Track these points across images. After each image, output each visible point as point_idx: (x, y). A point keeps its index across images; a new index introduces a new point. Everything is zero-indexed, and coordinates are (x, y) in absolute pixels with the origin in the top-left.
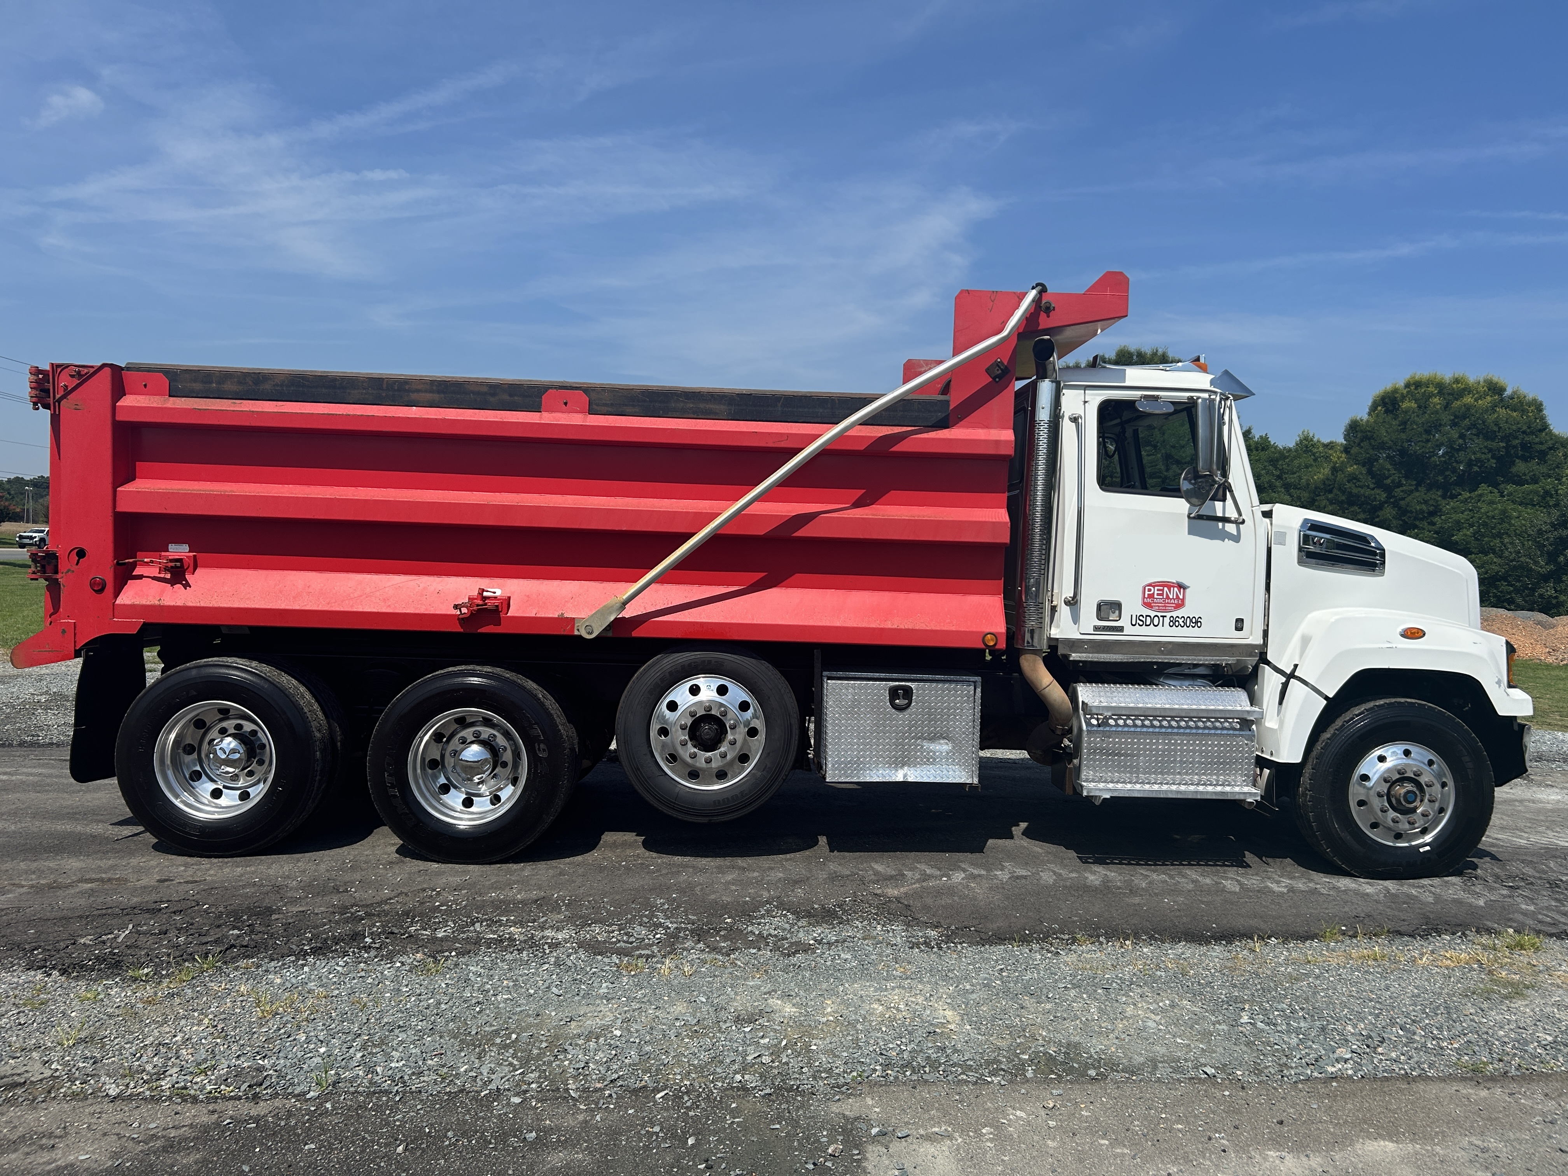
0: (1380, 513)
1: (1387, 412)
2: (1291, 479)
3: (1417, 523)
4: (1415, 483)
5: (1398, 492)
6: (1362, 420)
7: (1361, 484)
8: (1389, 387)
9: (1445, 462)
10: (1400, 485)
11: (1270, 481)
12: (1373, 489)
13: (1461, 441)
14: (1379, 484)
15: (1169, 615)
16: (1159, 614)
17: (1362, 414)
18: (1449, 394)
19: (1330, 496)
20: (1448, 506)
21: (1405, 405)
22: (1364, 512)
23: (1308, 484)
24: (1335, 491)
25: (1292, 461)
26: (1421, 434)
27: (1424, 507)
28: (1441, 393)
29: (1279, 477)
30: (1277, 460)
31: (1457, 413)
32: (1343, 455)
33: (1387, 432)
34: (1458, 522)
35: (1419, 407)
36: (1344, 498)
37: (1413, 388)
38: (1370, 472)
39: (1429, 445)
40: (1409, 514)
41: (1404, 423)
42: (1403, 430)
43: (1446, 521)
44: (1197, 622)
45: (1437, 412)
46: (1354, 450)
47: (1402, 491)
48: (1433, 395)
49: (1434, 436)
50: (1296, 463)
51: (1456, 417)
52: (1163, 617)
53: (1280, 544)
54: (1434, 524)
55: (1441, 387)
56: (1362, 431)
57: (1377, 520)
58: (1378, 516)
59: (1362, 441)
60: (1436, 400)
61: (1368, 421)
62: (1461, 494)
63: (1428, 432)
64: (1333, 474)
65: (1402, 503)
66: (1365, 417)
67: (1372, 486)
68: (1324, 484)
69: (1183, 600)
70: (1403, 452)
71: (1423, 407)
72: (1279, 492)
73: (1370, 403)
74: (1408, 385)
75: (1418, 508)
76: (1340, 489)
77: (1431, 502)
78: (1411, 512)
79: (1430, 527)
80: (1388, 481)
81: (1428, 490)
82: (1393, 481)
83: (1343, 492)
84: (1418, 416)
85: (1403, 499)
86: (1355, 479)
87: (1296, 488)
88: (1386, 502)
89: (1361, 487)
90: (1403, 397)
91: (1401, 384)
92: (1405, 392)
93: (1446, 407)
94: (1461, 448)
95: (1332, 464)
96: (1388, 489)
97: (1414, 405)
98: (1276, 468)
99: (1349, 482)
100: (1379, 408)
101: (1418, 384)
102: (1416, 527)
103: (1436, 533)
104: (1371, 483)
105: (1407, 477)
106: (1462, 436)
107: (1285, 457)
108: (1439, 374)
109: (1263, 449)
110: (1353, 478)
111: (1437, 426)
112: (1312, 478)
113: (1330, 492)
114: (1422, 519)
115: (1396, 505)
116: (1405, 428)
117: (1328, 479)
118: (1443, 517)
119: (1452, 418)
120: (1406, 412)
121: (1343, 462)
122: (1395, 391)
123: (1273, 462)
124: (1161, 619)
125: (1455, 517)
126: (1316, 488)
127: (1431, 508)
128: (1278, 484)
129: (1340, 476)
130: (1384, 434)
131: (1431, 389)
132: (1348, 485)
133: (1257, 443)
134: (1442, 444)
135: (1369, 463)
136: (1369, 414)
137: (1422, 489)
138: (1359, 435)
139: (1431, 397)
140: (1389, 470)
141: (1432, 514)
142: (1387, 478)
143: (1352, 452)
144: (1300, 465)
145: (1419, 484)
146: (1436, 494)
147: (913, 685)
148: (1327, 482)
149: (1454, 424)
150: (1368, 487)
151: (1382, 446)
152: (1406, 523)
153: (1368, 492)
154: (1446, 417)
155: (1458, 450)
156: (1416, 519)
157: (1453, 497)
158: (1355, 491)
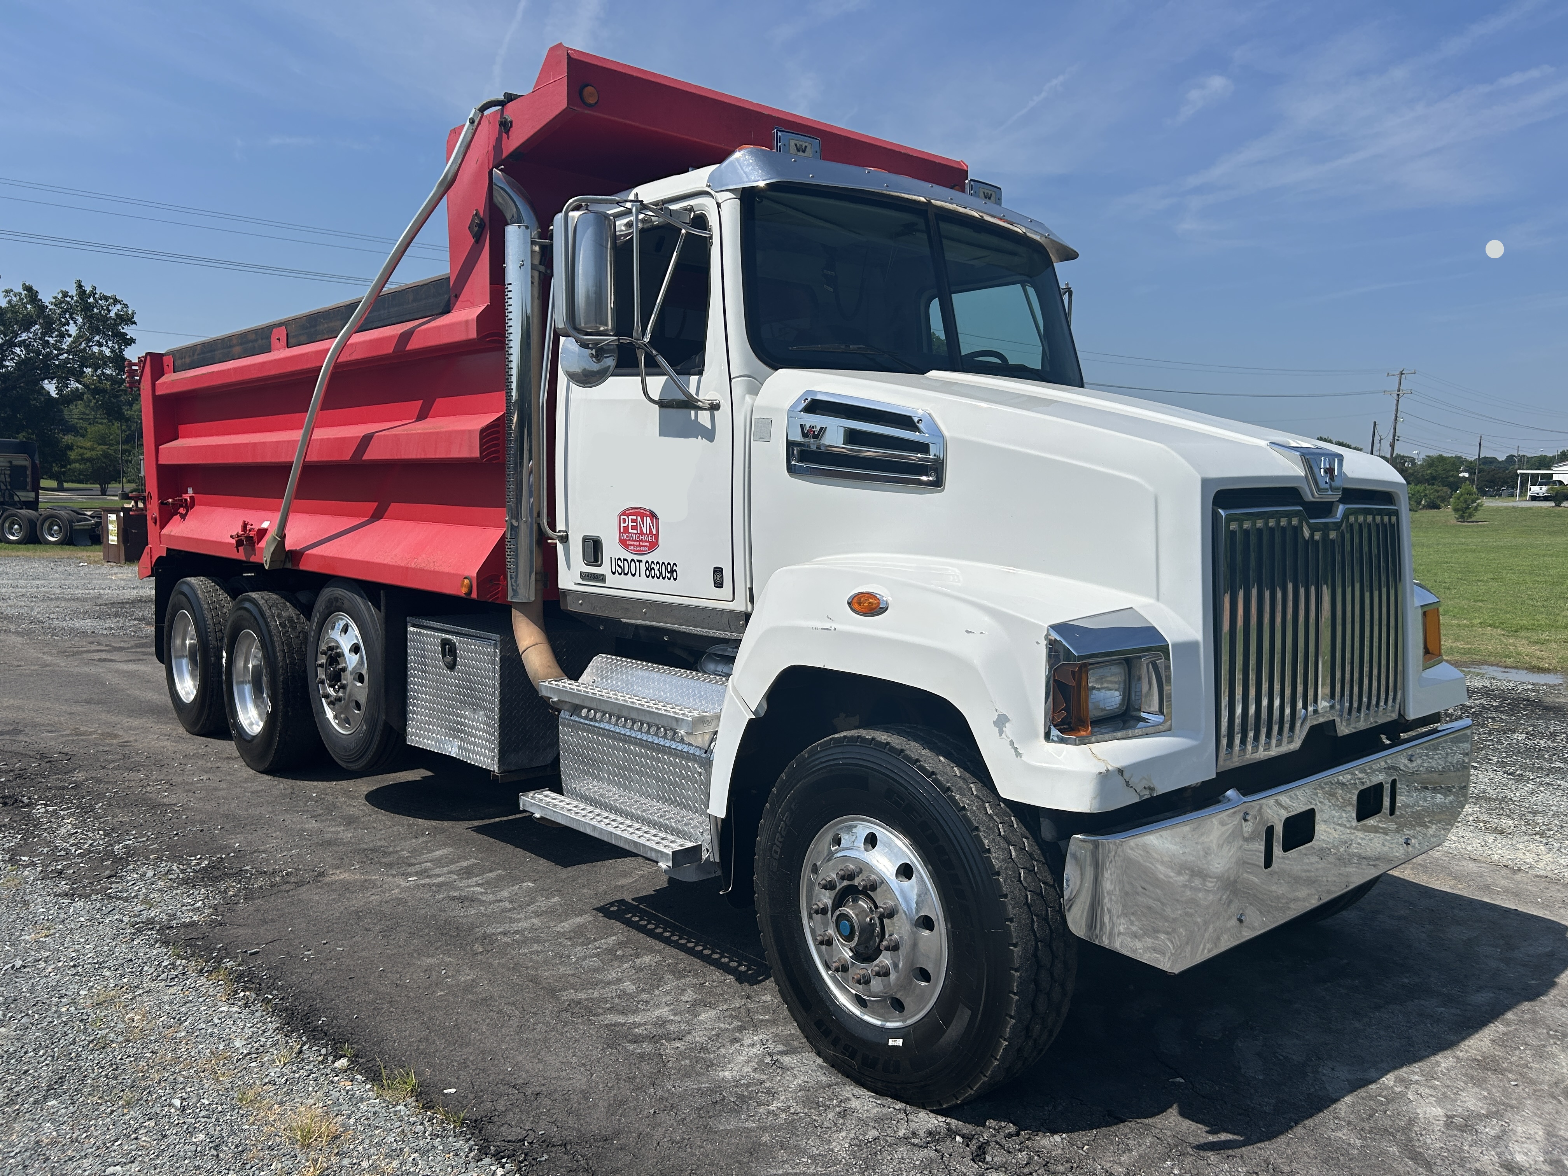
15: (644, 558)
16: (636, 558)
44: (672, 571)
52: (640, 561)
53: (762, 439)
69: (656, 536)
124: (637, 564)
147: (454, 639)
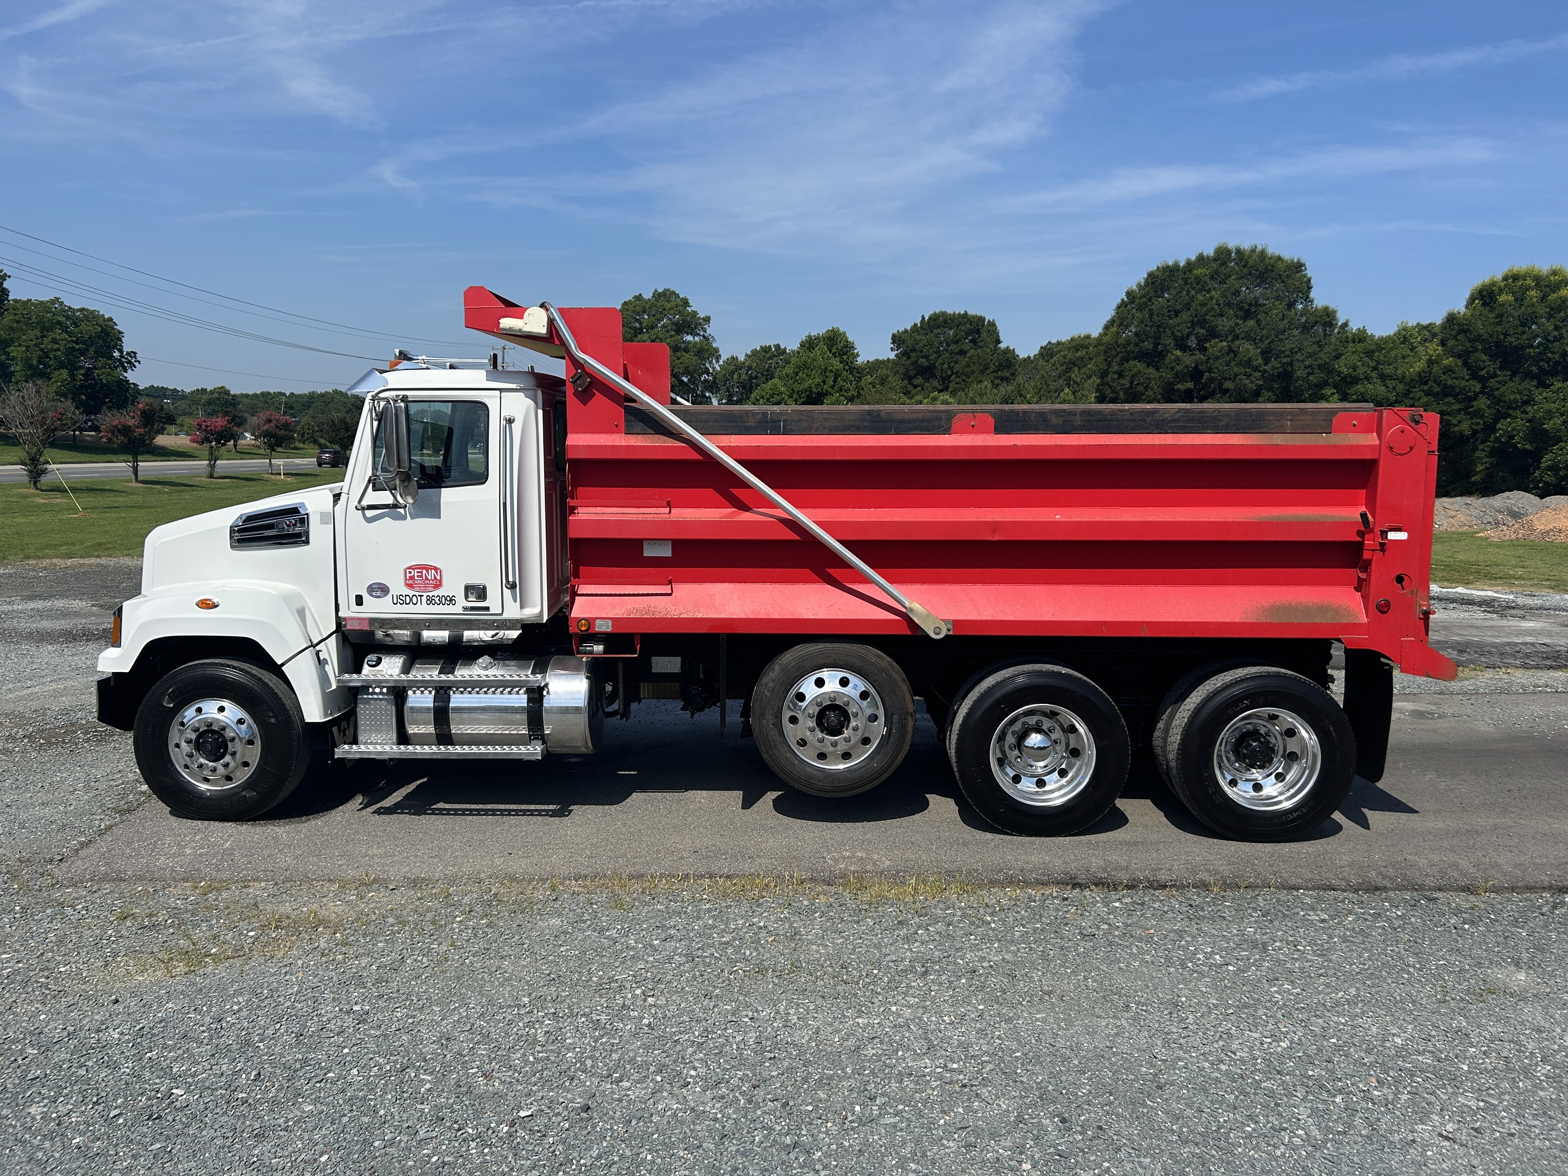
0: (1474, 403)
1: (1483, 305)
2: (1388, 370)
3: (1511, 412)
4: (1510, 373)
5: (1492, 383)
6: (1459, 313)
7: (1456, 375)
8: (1487, 280)
9: (1540, 353)
10: (1494, 375)
11: (1366, 372)
12: (1468, 380)
13: (1556, 333)
14: (1475, 376)
17: (1460, 306)
18: (1546, 286)
19: (1425, 388)
20: (1540, 395)
21: (1502, 298)
22: (1458, 402)
23: (1404, 377)
24: (1430, 383)
25: (1388, 352)
26: (1516, 326)
27: (1518, 397)
28: (1538, 286)
29: (1375, 368)
30: (1373, 352)
31: (1553, 305)
32: (1440, 348)
33: (1484, 325)
34: (1549, 412)
35: (1516, 300)
36: (1439, 389)
37: (1510, 281)
38: (1466, 364)
39: (1525, 337)
40: (1502, 404)
41: (1501, 316)
42: (1499, 323)
43: (1538, 411)
45: (1533, 305)
46: (1451, 343)
47: (1497, 382)
48: (1530, 288)
49: (1530, 328)
50: (1393, 353)
51: (1552, 309)
54: (1527, 413)
55: (1538, 280)
56: (1458, 324)
57: (1471, 410)
58: (1473, 406)
59: (1458, 334)
60: (1533, 293)
61: (1465, 314)
62: (1553, 385)
63: (1523, 325)
64: (1428, 367)
65: (1497, 393)
66: (1463, 310)
67: (1467, 377)
68: (1420, 376)
70: (1498, 344)
71: (1520, 299)
72: (1374, 383)
73: (1467, 295)
74: (1505, 279)
75: (1512, 398)
76: (1435, 381)
77: (1525, 392)
78: (1505, 402)
79: (1523, 416)
80: (1483, 373)
81: (1523, 380)
82: (1488, 373)
83: (1439, 384)
84: (1514, 309)
85: (1498, 389)
86: (1451, 371)
87: (1391, 378)
88: (1480, 393)
89: (1456, 379)
90: (1501, 291)
91: (1499, 277)
92: (1502, 284)
93: (1543, 299)
94: (1556, 339)
95: (1428, 357)
96: (1483, 380)
97: (1511, 298)
98: (1372, 360)
99: (1444, 374)
100: (1477, 302)
101: (1515, 277)
102: (1509, 416)
103: (1529, 421)
104: (1465, 373)
105: (1501, 368)
106: (1557, 328)
107: (1383, 349)
108: (1536, 267)
109: (1360, 341)
110: (1448, 370)
111: (1533, 318)
112: (1408, 370)
113: (1426, 383)
114: (1516, 409)
115: (1490, 396)
116: (1501, 321)
117: (1424, 372)
118: (1535, 407)
119: (1548, 310)
120: (1503, 305)
121: (1439, 355)
122: (1493, 284)
123: (1369, 353)
125: (1546, 406)
126: (1412, 380)
127: (1525, 398)
128: (1374, 375)
129: (1435, 369)
130: (1480, 327)
131: (1529, 282)
132: (1444, 377)
133: (1354, 335)
134: (1537, 336)
135: (1464, 356)
136: (1467, 307)
137: (1517, 379)
138: (1456, 327)
139: (1528, 290)
140: (1484, 362)
141: (1526, 403)
142: (1482, 369)
143: (1449, 344)
144: (1397, 356)
145: (1514, 375)
146: (1530, 385)
148: (1423, 375)
149: (1550, 316)
150: (1463, 378)
151: (1478, 338)
152: (1500, 412)
153: (1463, 383)
154: (1542, 310)
155: (1553, 342)
156: (1509, 408)
157: (1547, 386)
158: (1450, 382)
